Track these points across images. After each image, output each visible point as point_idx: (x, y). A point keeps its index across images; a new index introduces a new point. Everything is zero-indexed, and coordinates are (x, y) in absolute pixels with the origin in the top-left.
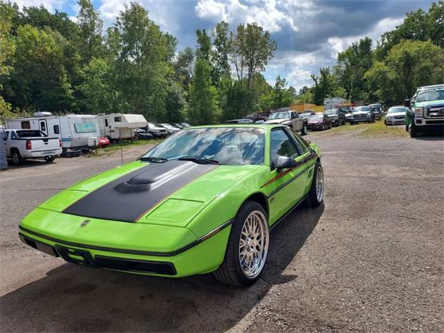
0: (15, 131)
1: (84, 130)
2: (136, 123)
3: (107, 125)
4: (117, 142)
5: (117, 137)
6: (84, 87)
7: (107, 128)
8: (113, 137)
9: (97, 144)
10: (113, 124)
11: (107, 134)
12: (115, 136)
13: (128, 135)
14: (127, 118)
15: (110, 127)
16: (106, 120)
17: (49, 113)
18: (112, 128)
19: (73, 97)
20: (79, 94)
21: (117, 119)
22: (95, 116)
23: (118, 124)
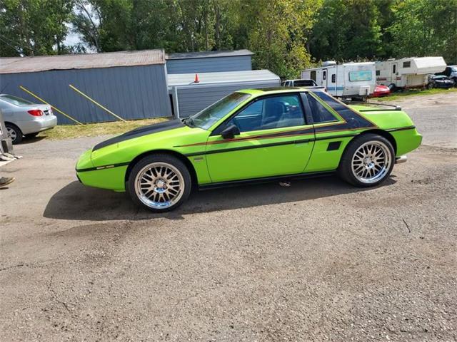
0: (293, 81)
1: (358, 79)
2: (430, 68)
3: (394, 72)
4: (402, 92)
5: (402, 85)
6: (394, 29)
7: (394, 75)
8: (398, 85)
9: (368, 94)
10: (402, 70)
11: (393, 82)
12: (400, 84)
13: (419, 83)
14: (416, 63)
15: (397, 74)
16: (394, 66)
17: (334, 62)
18: (399, 75)
19: (380, 41)
20: (388, 37)
21: (407, 65)
22: (374, 63)
23: (407, 70)
